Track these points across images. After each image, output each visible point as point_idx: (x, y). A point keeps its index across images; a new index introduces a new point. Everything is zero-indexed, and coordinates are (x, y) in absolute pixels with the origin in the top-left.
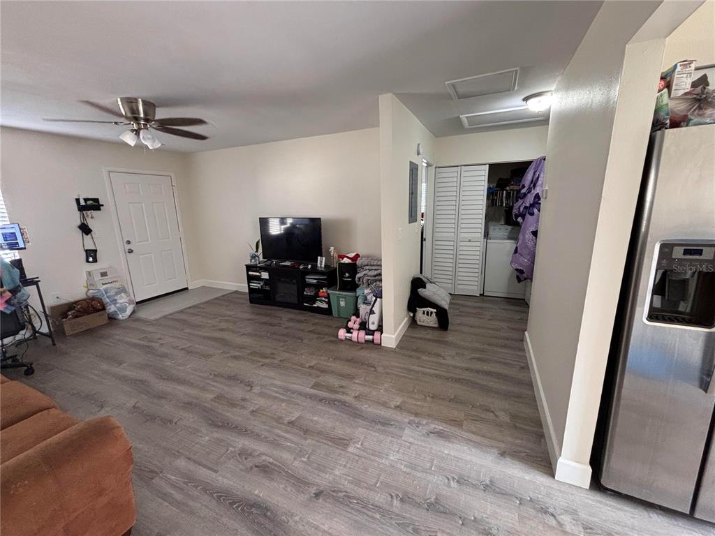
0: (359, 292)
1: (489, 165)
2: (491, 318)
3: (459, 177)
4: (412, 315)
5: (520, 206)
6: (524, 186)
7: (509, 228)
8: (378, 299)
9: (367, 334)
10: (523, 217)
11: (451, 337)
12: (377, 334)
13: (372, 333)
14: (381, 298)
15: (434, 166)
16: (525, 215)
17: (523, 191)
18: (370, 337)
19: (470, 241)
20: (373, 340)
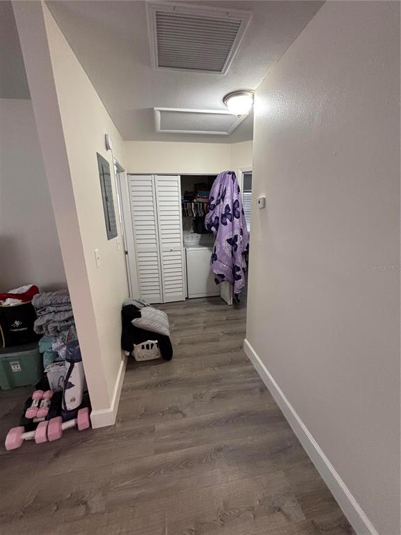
0: (43, 346)
1: (181, 176)
2: (204, 325)
3: (153, 186)
4: (128, 354)
5: (211, 218)
6: (213, 198)
7: (199, 236)
8: (76, 364)
9: (64, 420)
10: (217, 226)
11: (178, 368)
12: (82, 415)
13: (73, 414)
14: (80, 360)
15: (126, 172)
16: (218, 224)
17: (213, 202)
18: (71, 423)
19: (171, 251)
20: (77, 425)
